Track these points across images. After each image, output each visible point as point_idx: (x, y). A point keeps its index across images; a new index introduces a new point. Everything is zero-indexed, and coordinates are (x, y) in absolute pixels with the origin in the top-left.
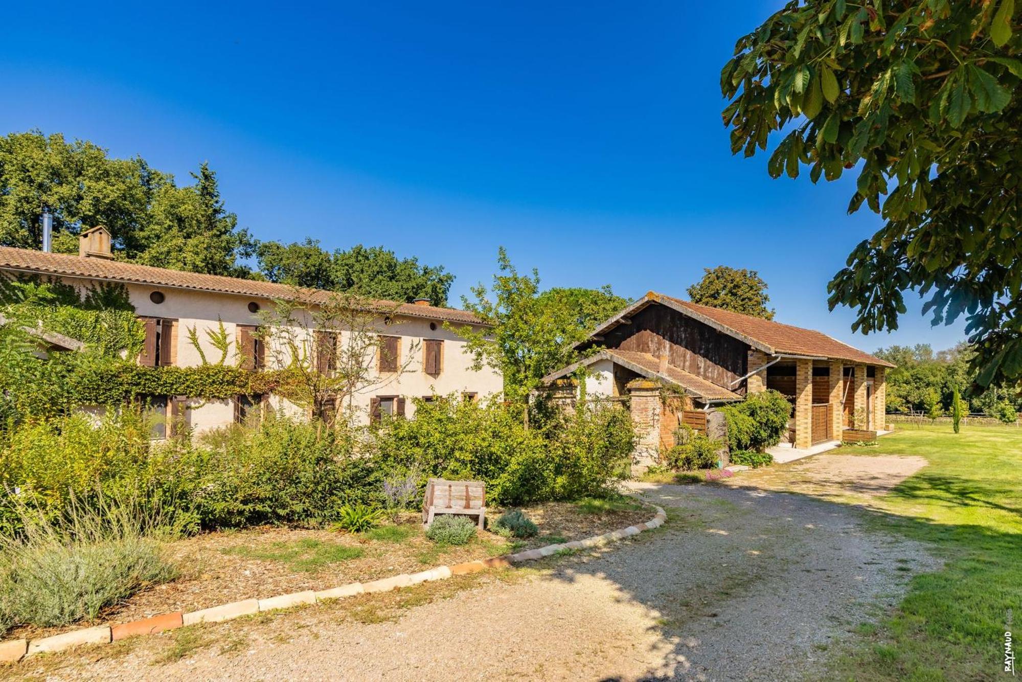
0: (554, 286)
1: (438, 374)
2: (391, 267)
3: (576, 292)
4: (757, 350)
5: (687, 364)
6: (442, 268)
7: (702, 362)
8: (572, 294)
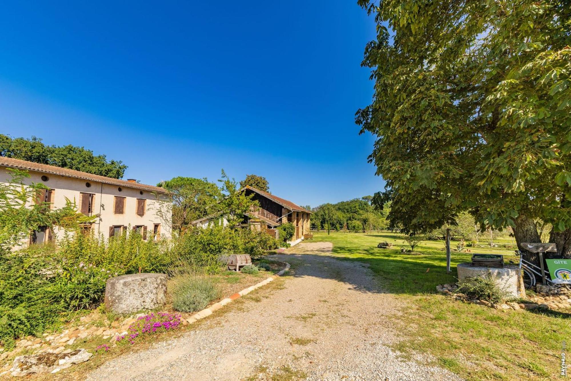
0: (179, 176)
1: (143, 215)
2: (91, 158)
3: (190, 179)
4: (286, 209)
5: (260, 212)
6: (121, 162)
7: (265, 212)
8: (188, 180)
